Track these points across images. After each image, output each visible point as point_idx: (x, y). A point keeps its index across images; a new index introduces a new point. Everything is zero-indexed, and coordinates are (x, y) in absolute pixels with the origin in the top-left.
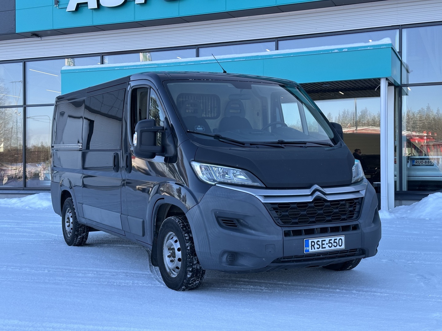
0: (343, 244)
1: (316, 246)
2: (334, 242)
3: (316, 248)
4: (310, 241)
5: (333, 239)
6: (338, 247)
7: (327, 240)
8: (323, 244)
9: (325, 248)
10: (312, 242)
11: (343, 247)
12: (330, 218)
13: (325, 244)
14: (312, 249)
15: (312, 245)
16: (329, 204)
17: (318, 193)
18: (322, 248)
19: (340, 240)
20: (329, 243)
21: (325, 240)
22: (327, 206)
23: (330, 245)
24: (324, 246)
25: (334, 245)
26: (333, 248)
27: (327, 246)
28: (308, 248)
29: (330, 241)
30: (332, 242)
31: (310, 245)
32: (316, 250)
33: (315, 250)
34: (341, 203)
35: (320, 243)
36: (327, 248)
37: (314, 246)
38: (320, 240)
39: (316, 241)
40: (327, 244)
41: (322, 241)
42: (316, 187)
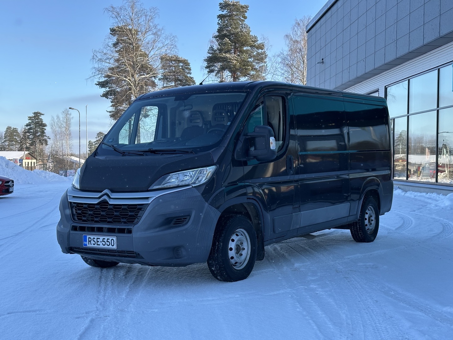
0: (115, 244)
1: (92, 242)
2: (107, 241)
3: (92, 244)
4: (88, 237)
5: (106, 238)
6: (110, 246)
7: (101, 238)
8: (98, 242)
9: (99, 245)
10: (89, 238)
11: (115, 247)
12: (110, 220)
13: (100, 242)
14: (89, 244)
15: (89, 241)
16: (111, 207)
17: (105, 197)
18: (97, 245)
19: (112, 241)
20: (103, 241)
21: (99, 239)
22: (109, 209)
23: (104, 243)
24: (98, 243)
25: (107, 244)
26: (106, 246)
27: (101, 244)
28: (86, 243)
29: (104, 240)
30: (106, 240)
31: (88, 241)
32: (93, 245)
33: (91, 246)
34: (123, 207)
35: (95, 240)
36: (101, 246)
37: (90, 241)
38: (96, 237)
39: (92, 237)
40: (101, 242)
41: (97, 238)
42: (106, 191)
